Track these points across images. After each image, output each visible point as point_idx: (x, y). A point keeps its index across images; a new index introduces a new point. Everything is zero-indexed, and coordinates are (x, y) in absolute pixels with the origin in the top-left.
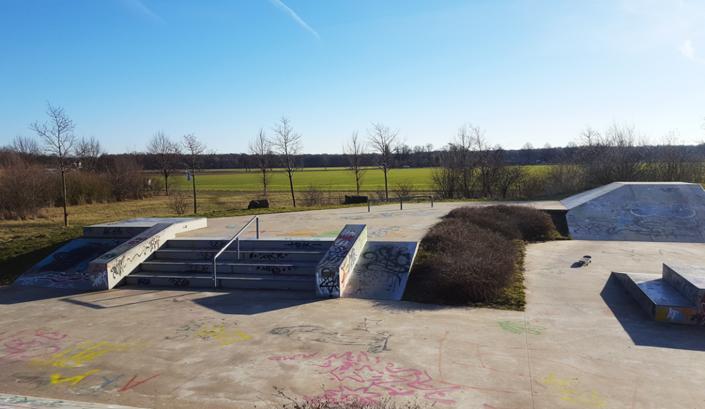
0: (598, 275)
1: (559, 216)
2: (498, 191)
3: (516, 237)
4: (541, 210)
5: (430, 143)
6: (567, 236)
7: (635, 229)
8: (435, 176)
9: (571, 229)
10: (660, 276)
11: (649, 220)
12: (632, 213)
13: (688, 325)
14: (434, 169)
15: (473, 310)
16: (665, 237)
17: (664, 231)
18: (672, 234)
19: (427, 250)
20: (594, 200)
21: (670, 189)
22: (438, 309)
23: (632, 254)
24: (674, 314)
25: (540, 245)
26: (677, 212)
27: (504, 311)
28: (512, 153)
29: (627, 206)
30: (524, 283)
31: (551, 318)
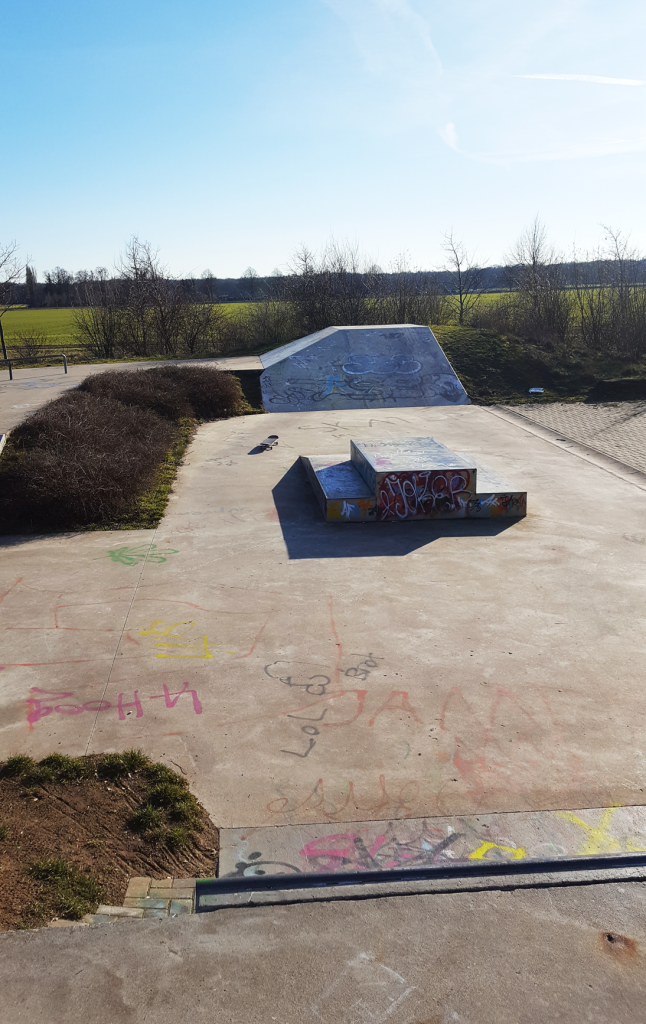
0: (280, 462)
1: (251, 378)
2: (182, 343)
3: (184, 415)
4: (226, 372)
5: (103, 266)
6: (260, 408)
7: (346, 393)
8: (81, 321)
9: (265, 398)
10: (347, 457)
11: (364, 379)
12: (344, 370)
13: (366, 522)
14: (77, 310)
15: (79, 537)
16: (381, 401)
17: (381, 393)
18: (391, 396)
19: (17, 447)
20: (298, 353)
21: (392, 334)
22: (21, 542)
23: (334, 428)
24: (350, 509)
25: (220, 424)
26: (399, 365)
27: (127, 532)
28: (229, 283)
29: (339, 360)
30: (174, 485)
31: (191, 534)
